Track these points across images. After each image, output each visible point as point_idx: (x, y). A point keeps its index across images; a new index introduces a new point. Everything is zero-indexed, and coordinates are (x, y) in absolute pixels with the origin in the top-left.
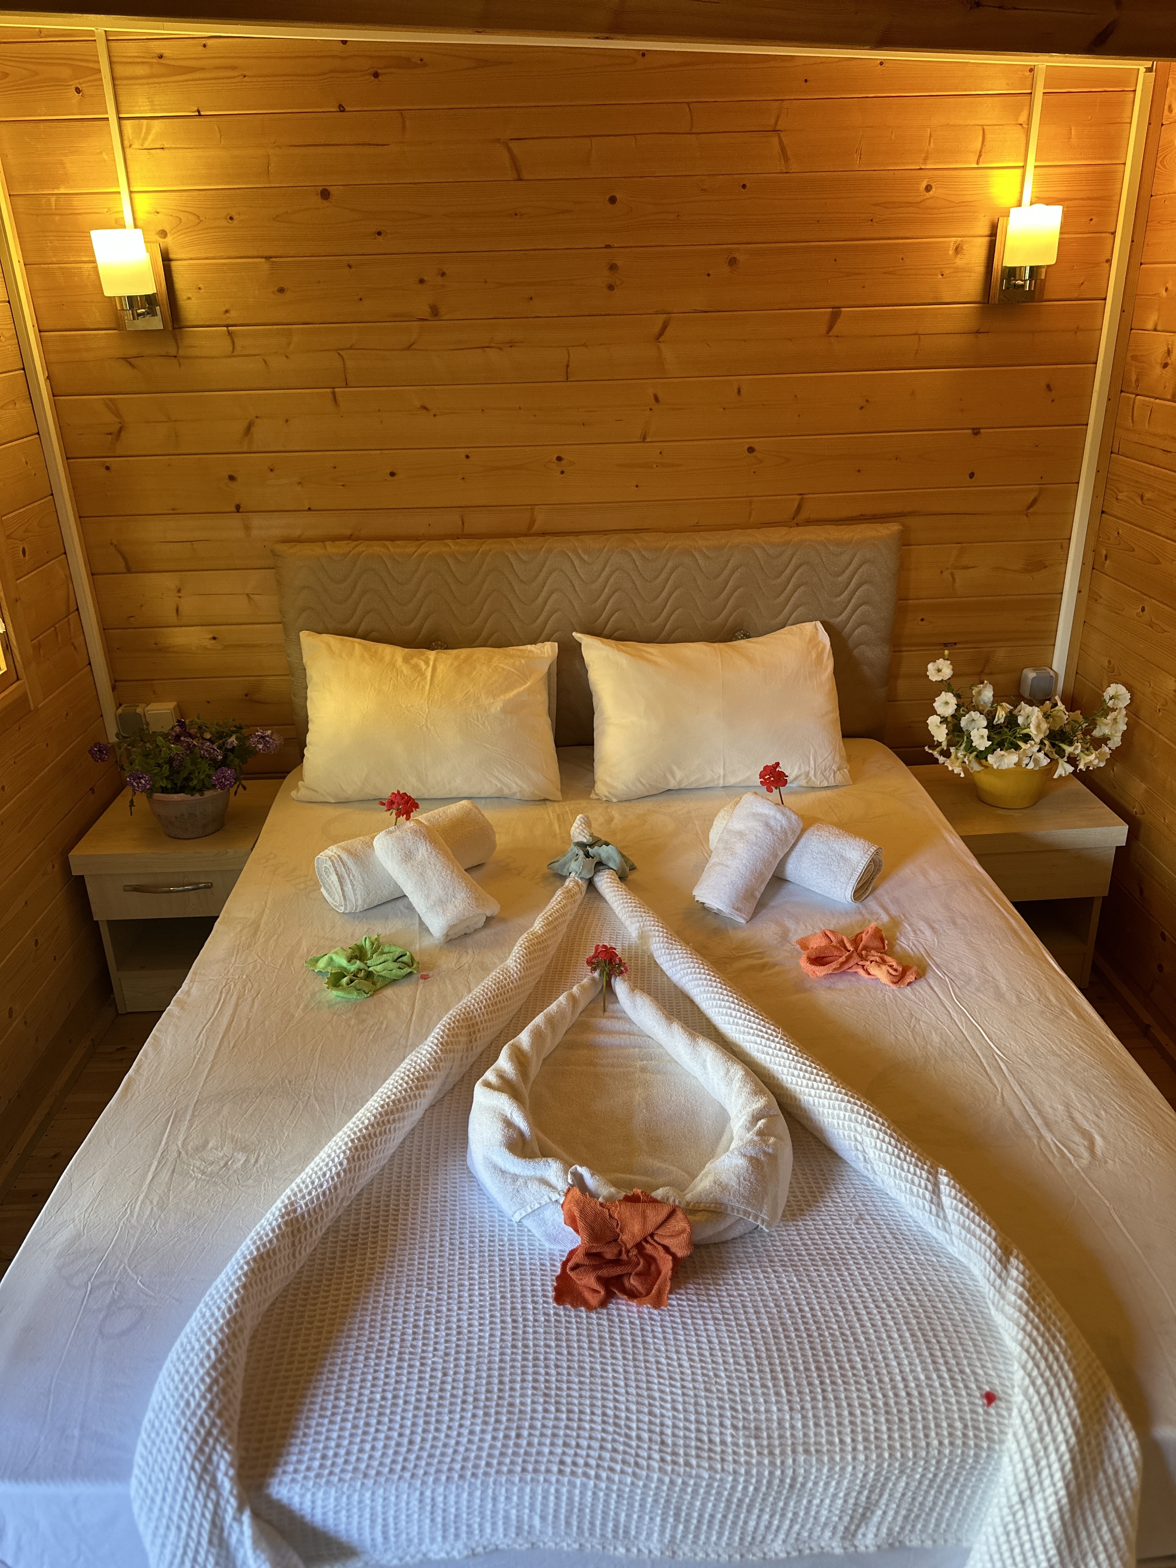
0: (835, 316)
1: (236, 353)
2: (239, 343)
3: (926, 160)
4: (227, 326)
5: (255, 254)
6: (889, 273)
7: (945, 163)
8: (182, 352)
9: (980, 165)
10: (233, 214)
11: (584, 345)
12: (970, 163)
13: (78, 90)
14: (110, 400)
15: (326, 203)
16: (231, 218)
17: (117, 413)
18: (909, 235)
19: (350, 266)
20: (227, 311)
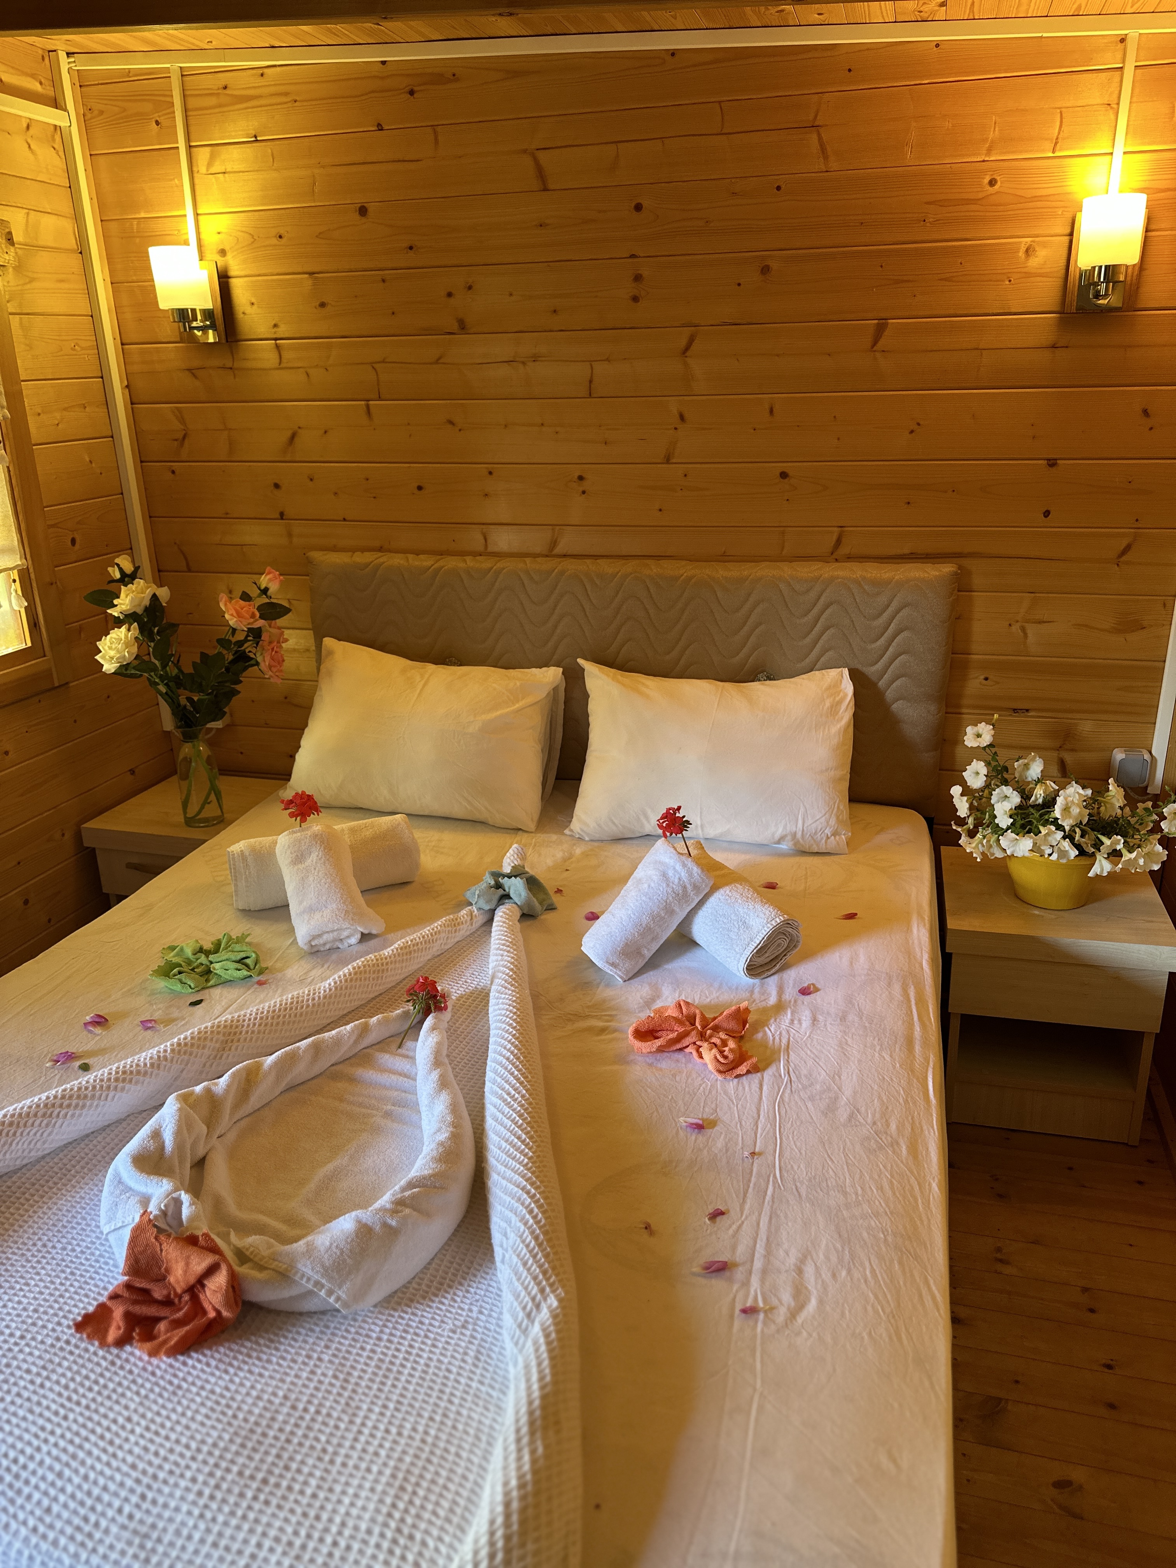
0: (880, 329)
1: (283, 365)
2: (286, 355)
3: (989, 151)
4: (276, 339)
5: (300, 270)
6: (945, 279)
7: (1013, 152)
8: (236, 365)
9: (1058, 154)
10: (282, 232)
11: (608, 360)
12: (1043, 151)
13: (157, 123)
14: (176, 408)
15: (364, 220)
16: (280, 237)
17: (182, 421)
18: (968, 236)
19: (384, 281)
20: (275, 326)
